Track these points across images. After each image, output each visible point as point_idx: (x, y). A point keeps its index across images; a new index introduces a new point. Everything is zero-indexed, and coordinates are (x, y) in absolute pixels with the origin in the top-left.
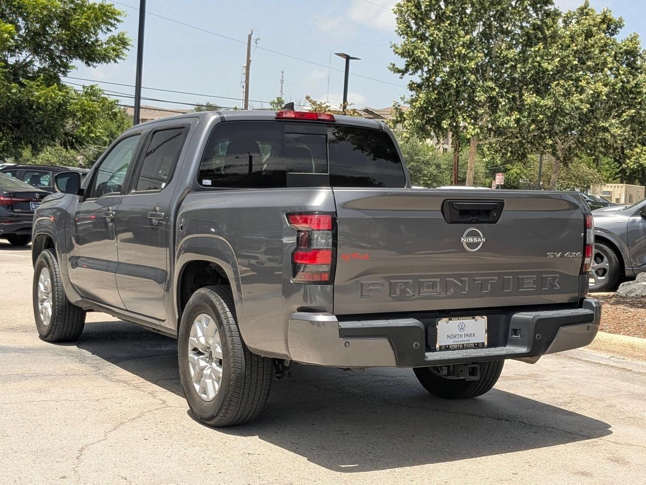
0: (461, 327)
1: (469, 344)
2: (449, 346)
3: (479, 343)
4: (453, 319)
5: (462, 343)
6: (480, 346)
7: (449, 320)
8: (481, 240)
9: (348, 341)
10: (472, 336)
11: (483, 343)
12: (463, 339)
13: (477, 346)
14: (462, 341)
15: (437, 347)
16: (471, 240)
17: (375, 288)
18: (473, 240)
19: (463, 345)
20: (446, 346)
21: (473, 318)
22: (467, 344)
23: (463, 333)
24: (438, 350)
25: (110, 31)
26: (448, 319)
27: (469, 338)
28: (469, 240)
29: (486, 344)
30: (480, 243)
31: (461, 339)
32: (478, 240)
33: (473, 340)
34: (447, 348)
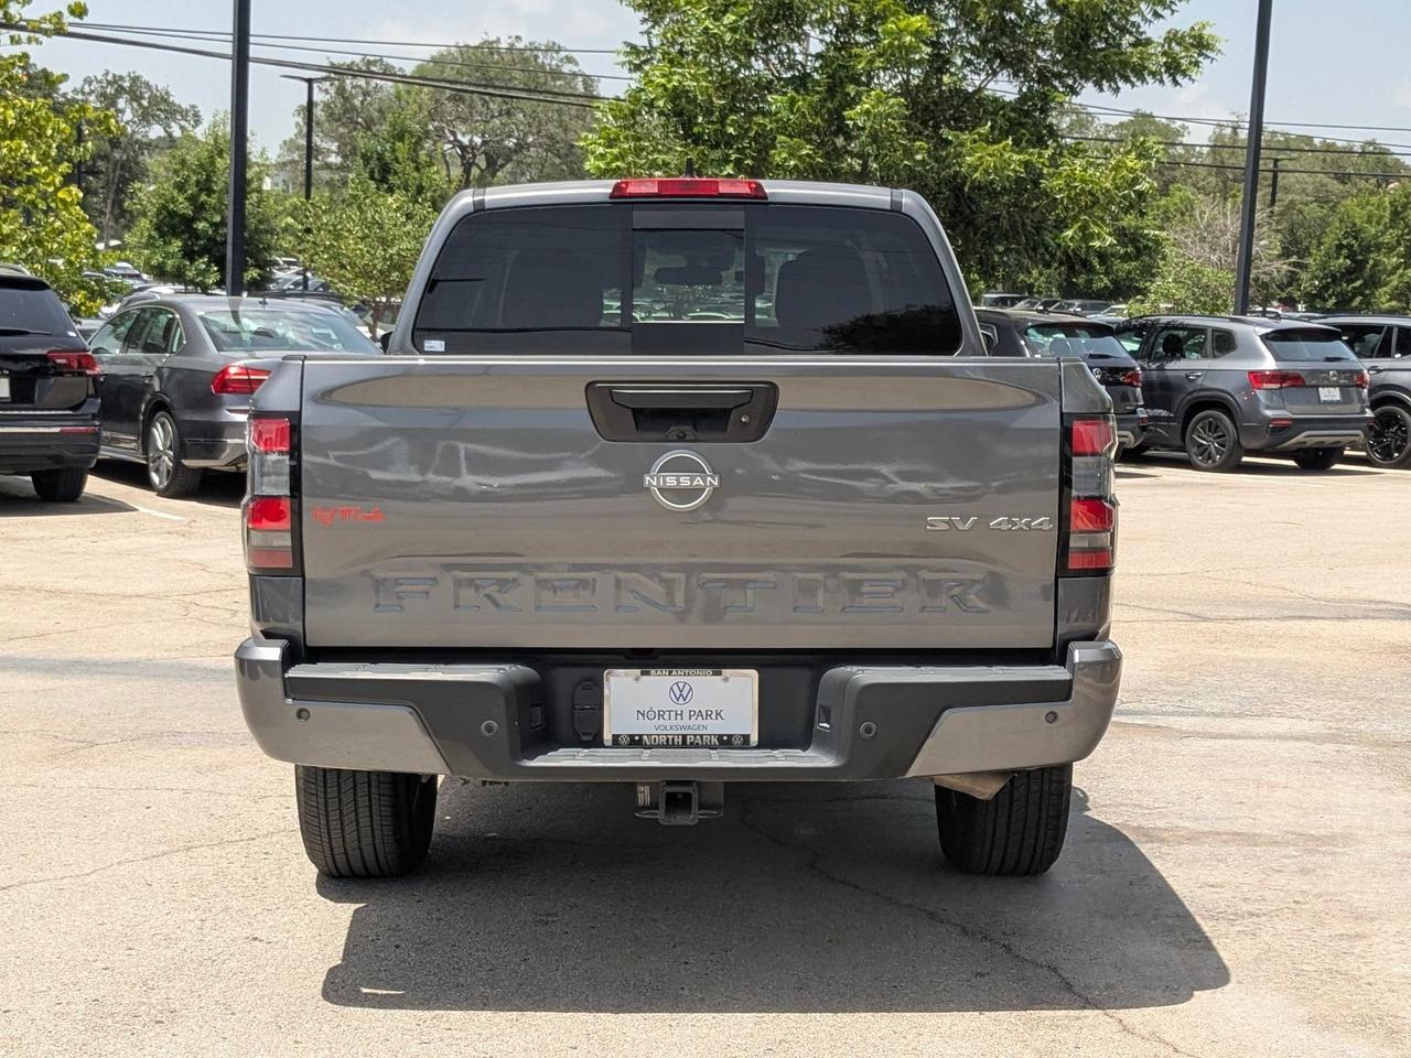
0: (678, 694)
1: (701, 736)
2: (641, 736)
3: (732, 736)
4: (653, 671)
5: (679, 732)
6: (737, 742)
7: (642, 674)
8: (705, 481)
9: (306, 707)
10: (714, 716)
11: (746, 738)
12: (686, 722)
13: (726, 742)
14: (682, 727)
15: (605, 738)
16: (671, 481)
17: (414, 588)
18: (679, 482)
19: (684, 737)
20: (632, 736)
21: (715, 674)
22: (695, 735)
23: (686, 708)
24: (610, 744)
25: (1160, 16)
26: (638, 671)
27: (704, 722)
28: (665, 482)
29: (754, 739)
30: (704, 489)
31: (679, 722)
32: (692, 481)
33: (715, 728)
34: (635, 742)
